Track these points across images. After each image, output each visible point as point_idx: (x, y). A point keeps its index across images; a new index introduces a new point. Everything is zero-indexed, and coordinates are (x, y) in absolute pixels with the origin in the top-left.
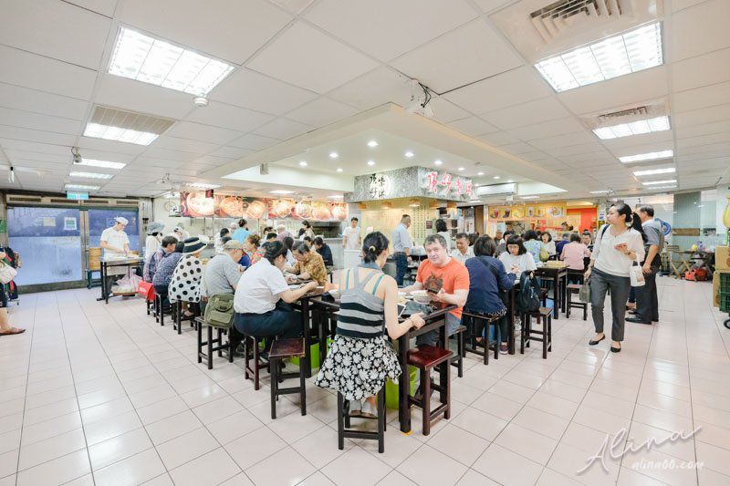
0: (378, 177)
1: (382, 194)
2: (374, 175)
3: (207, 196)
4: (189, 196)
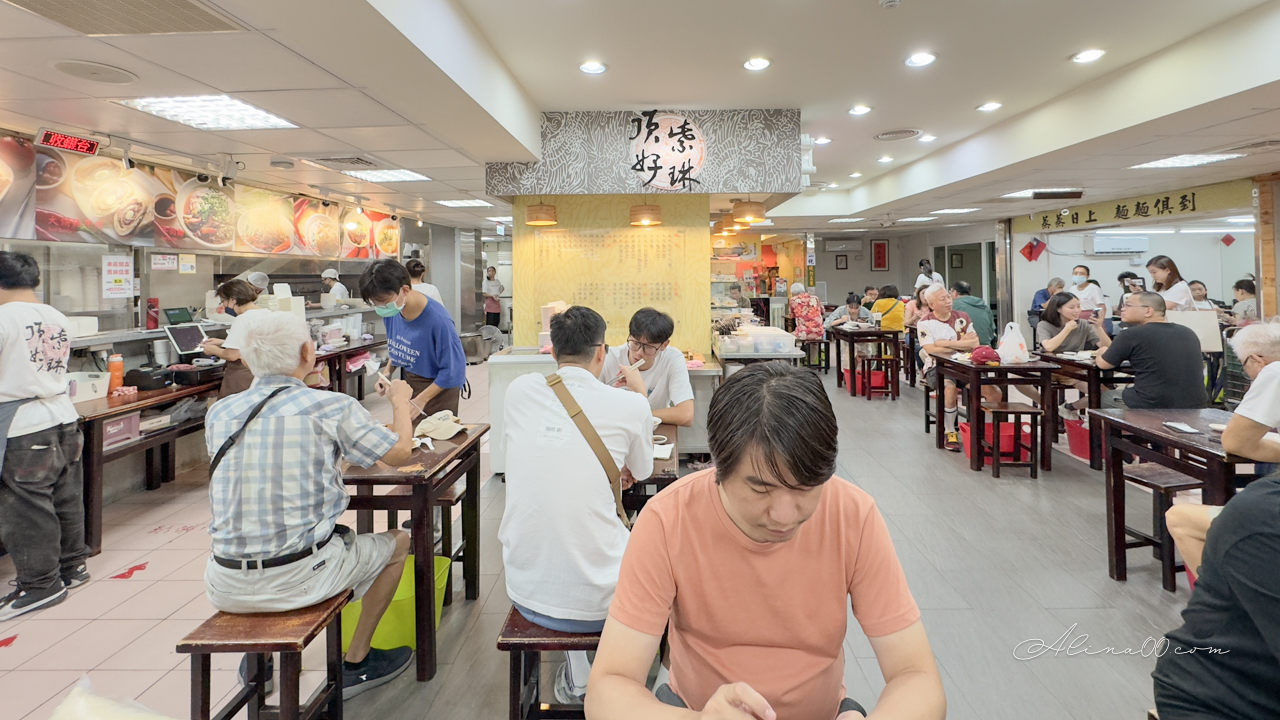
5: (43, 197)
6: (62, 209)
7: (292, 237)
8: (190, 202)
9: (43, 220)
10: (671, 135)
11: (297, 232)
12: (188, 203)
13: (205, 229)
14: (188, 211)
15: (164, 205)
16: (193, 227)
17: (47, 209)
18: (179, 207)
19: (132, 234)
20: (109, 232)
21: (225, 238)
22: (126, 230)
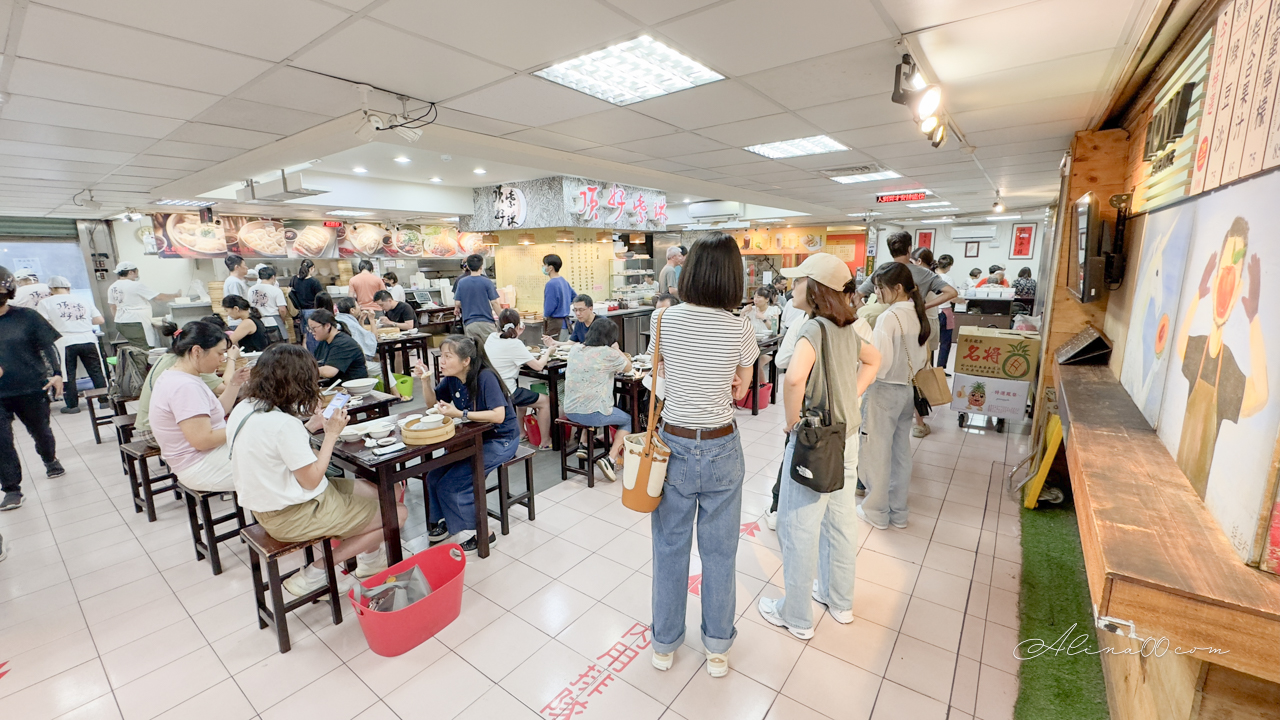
0: (505, 191)
1: (512, 221)
2: (500, 187)
3: (203, 221)
4: (170, 222)
5: (341, 242)
6: (347, 245)
7: (457, 248)
8: (399, 238)
9: (341, 250)
10: (507, 198)
11: (460, 245)
12: (398, 238)
13: (407, 248)
14: (398, 241)
15: (387, 240)
16: (401, 248)
17: (342, 246)
18: (394, 240)
19: (374, 253)
20: (365, 253)
21: (418, 251)
22: (372, 252)
